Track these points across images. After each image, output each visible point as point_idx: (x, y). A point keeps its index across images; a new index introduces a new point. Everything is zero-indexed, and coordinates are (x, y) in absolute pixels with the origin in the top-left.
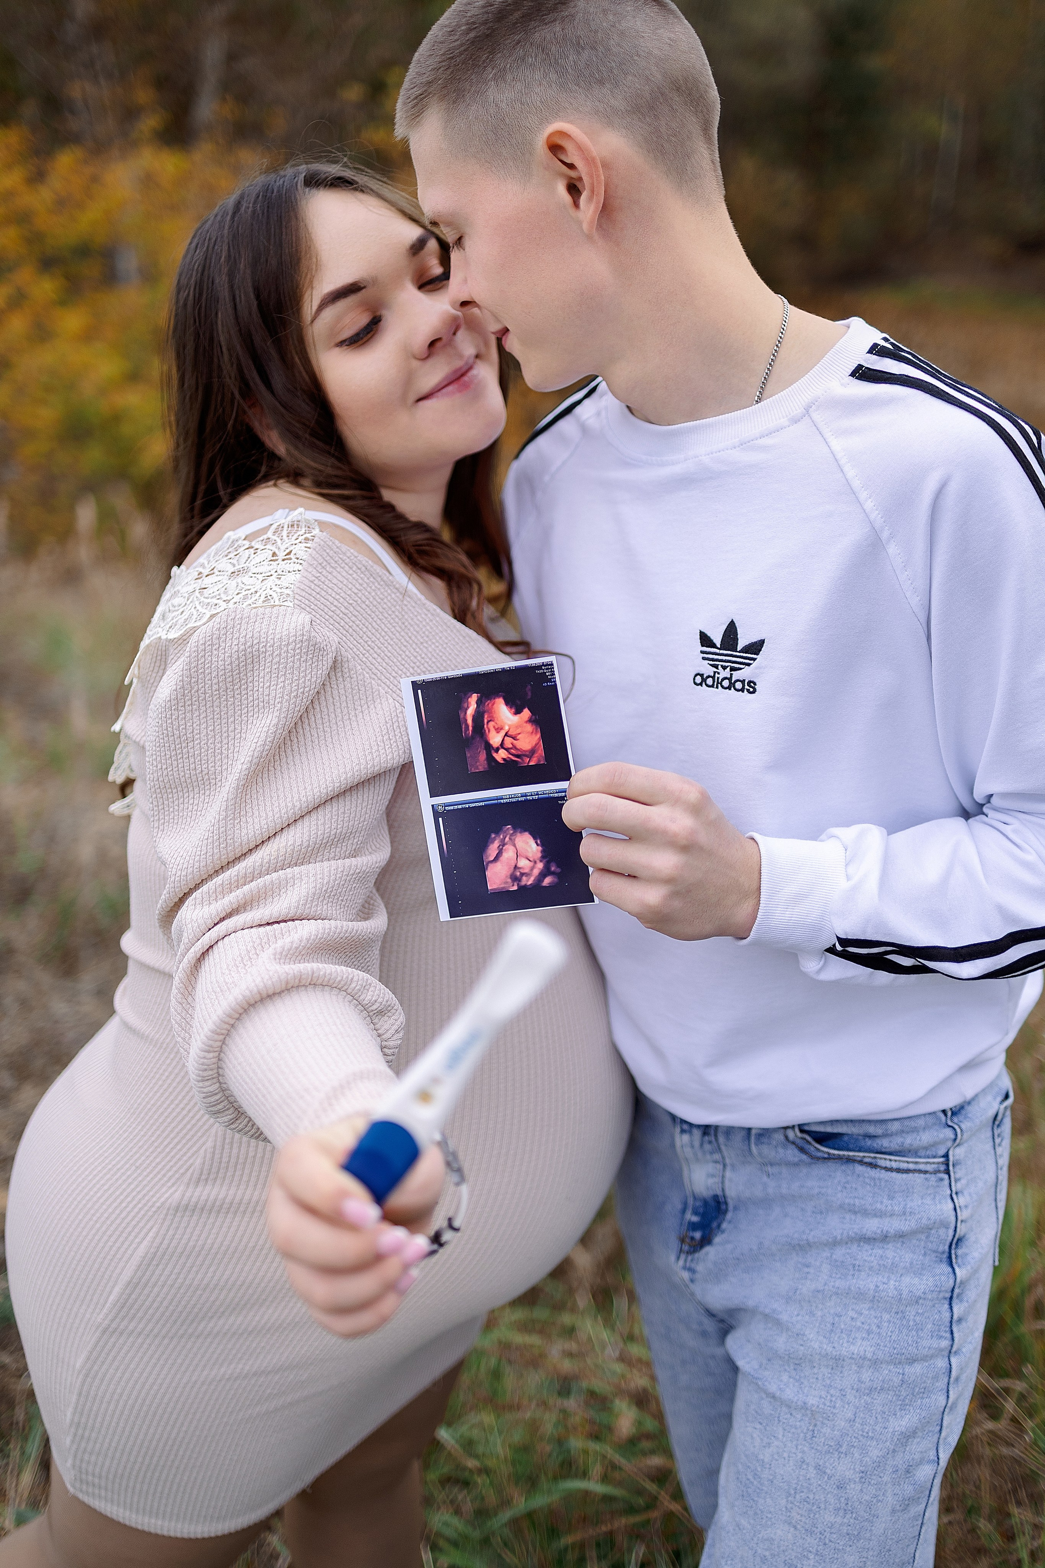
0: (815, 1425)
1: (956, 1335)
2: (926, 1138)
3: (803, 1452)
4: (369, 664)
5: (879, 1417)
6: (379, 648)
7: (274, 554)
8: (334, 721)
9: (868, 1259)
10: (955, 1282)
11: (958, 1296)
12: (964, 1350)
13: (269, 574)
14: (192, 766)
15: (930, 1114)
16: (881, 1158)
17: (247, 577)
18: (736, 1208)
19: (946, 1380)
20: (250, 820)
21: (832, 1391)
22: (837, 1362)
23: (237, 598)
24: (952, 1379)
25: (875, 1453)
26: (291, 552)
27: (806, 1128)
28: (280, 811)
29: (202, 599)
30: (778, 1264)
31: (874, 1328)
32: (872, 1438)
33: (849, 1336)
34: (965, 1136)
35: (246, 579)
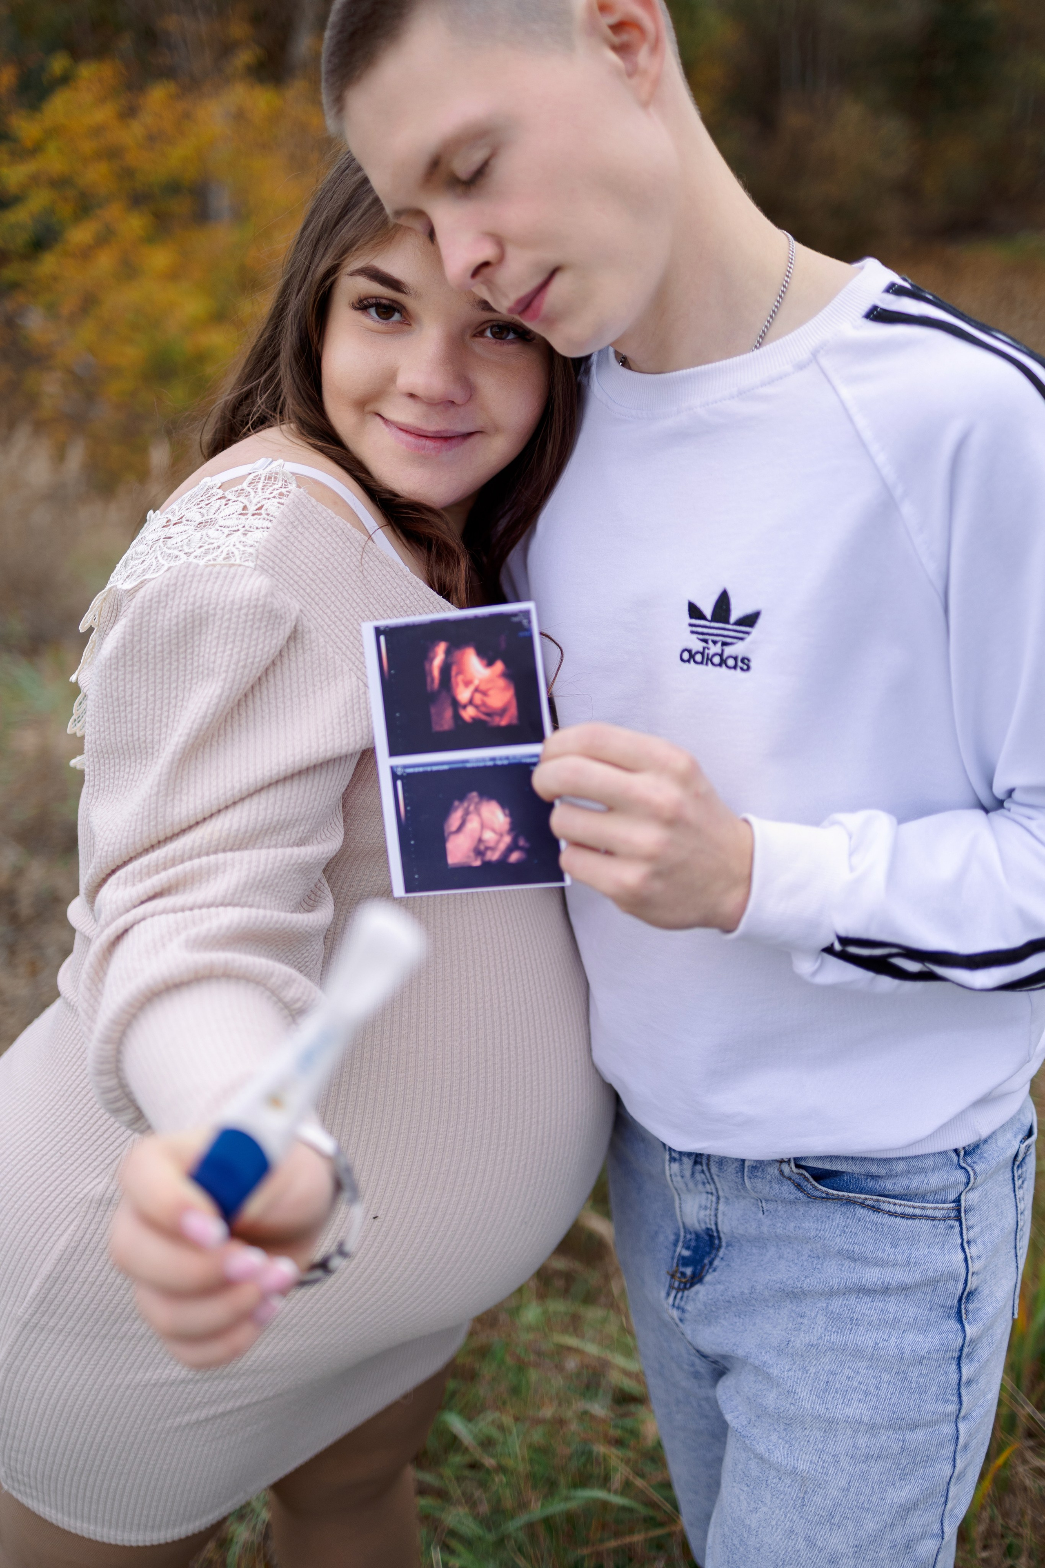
0: (806, 1493)
1: (965, 1398)
2: (935, 1180)
3: (792, 1521)
4: (333, 636)
5: (876, 1487)
6: (348, 620)
7: (245, 508)
8: (289, 696)
9: (867, 1312)
10: (965, 1339)
11: (968, 1355)
12: (974, 1414)
13: (236, 529)
14: (129, 732)
15: (940, 1153)
16: (884, 1202)
17: (213, 529)
18: (728, 1245)
19: (952, 1448)
20: (184, 798)
21: (825, 1457)
22: (830, 1425)
23: (198, 552)
24: (959, 1447)
25: (871, 1526)
26: (262, 506)
27: (803, 1163)
28: (218, 791)
29: (165, 549)
30: (771, 1311)
31: (872, 1389)
32: (868, 1510)
33: (844, 1396)
34: (979, 1180)
35: (212, 532)
